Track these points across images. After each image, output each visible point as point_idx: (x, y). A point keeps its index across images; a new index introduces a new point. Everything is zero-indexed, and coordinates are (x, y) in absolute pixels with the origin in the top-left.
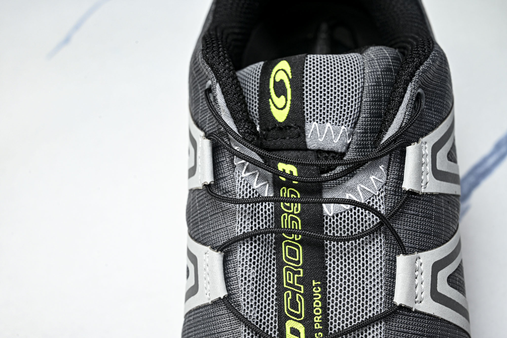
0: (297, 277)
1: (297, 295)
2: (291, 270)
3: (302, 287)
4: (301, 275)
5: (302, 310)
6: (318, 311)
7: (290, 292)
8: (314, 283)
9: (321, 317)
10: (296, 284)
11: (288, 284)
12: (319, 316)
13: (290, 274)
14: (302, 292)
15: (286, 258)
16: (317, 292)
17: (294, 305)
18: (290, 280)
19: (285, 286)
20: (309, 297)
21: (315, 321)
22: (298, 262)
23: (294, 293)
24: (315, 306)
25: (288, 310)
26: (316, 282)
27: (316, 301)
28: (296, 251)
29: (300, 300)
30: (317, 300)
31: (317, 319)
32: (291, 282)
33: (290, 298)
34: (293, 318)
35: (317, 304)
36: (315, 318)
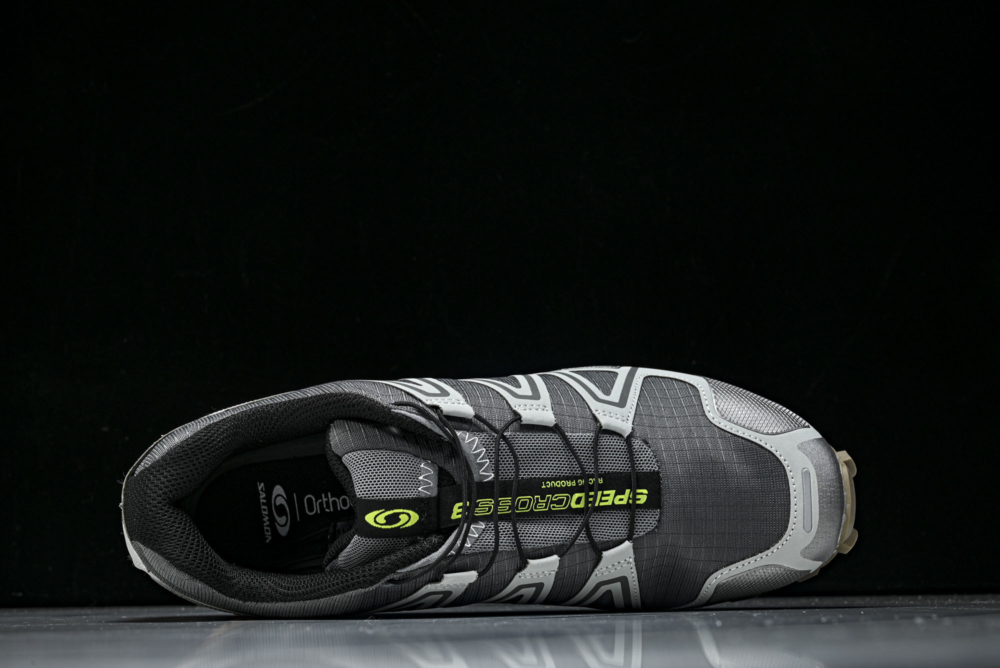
0: (541, 500)
1: (553, 499)
2: (536, 504)
3: (547, 496)
4: (539, 496)
5: (563, 496)
6: (563, 484)
7: (551, 505)
8: (544, 487)
9: (567, 481)
10: (546, 501)
11: (546, 507)
12: (566, 483)
13: (539, 506)
14: (551, 496)
15: (527, 509)
16: (550, 484)
17: (560, 502)
18: (543, 506)
19: (547, 509)
20: (554, 491)
21: (570, 485)
22: (530, 499)
23: (552, 502)
24: (560, 486)
25: (564, 507)
26: (543, 486)
27: (557, 485)
28: (522, 502)
29: (556, 497)
30: (555, 484)
31: (569, 484)
32: (544, 504)
33: (555, 505)
34: (569, 502)
35: (558, 484)
36: (568, 485)
